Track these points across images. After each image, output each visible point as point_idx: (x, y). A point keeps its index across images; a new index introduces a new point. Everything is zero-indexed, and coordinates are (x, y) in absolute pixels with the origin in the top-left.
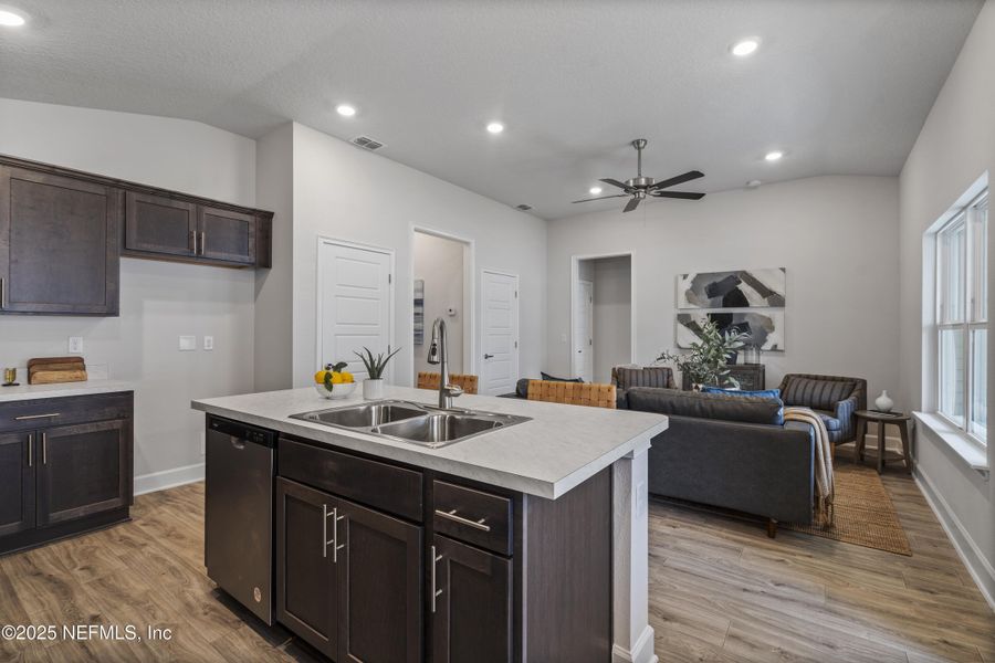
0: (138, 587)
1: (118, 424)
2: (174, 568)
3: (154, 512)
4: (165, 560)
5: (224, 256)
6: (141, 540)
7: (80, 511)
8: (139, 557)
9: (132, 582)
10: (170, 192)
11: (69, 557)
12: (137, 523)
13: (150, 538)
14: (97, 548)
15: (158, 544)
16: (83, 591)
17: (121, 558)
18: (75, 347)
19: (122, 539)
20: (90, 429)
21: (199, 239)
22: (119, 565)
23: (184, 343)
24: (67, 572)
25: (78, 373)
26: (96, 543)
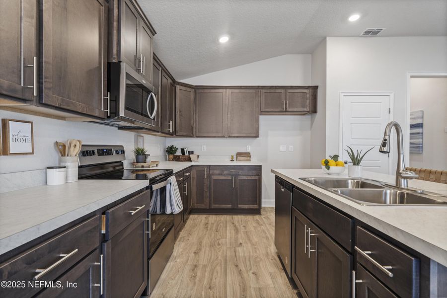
0: (255, 239)
1: (257, 177)
2: (268, 237)
3: (269, 214)
4: (266, 233)
5: (296, 110)
6: (261, 223)
7: (246, 206)
8: (259, 229)
9: (254, 237)
10: (275, 86)
11: (241, 221)
12: (262, 216)
13: (264, 223)
14: (249, 221)
15: (266, 226)
16: (241, 234)
17: (254, 227)
18: (248, 149)
19: (257, 220)
20: (249, 178)
21: (286, 104)
22: (252, 229)
23: (282, 148)
24: (239, 226)
25: (249, 158)
26: (249, 219)
